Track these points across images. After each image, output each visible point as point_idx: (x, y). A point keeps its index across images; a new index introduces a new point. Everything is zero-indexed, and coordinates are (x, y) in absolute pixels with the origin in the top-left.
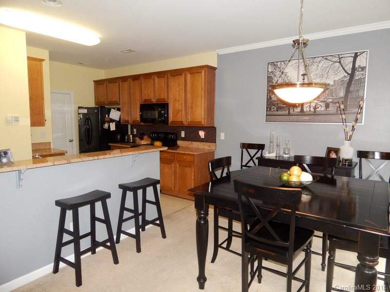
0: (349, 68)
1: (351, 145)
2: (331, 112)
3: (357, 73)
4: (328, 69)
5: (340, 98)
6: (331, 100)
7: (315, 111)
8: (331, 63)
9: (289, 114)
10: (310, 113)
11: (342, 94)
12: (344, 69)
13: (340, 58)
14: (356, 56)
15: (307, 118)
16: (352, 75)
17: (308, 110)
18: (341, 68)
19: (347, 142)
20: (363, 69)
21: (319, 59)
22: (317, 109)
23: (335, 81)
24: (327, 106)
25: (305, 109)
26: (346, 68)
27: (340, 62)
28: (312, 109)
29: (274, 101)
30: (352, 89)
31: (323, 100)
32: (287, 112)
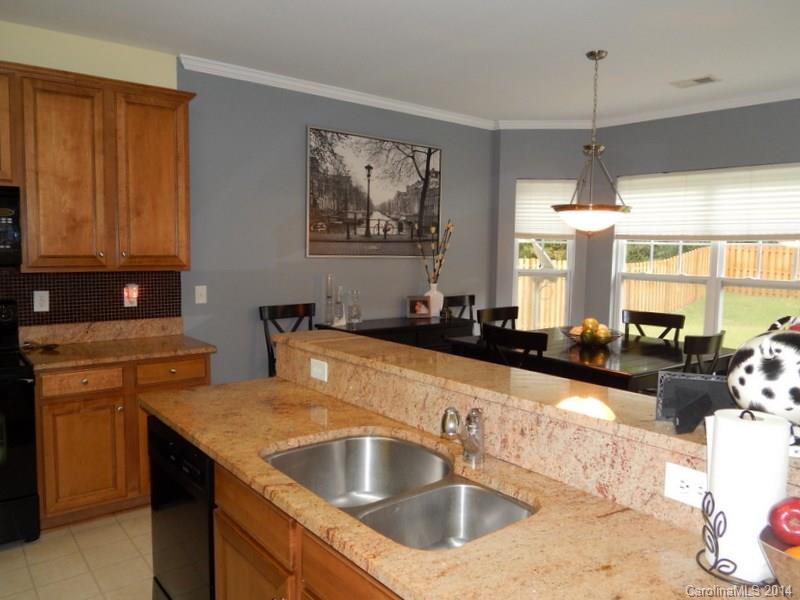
0: (423, 167)
1: (438, 289)
2: (405, 238)
3: (432, 180)
4: (400, 166)
5: (415, 215)
6: (404, 218)
7: (385, 235)
8: (403, 156)
9: (349, 240)
10: (379, 237)
11: (416, 210)
12: (417, 169)
13: (414, 151)
14: (429, 155)
15: (373, 247)
16: (426, 181)
17: (376, 232)
18: (414, 168)
19: (434, 286)
20: (438, 174)
21: (389, 145)
22: (389, 233)
23: (408, 187)
24: (400, 229)
25: (372, 232)
26: (420, 169)
27: (413, 157)
28: (382, 232)
29: (322, 211)
30: (426, 203)
31: (393, 216)
32: (345, 235)
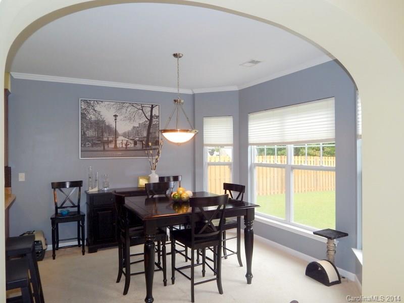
0: (148, 114)
1: (156, 173)
2: (138, 148)
3: (154, 120)
4: (134, 114)
5: (144, 137)
6: (137, 139)
7: (126, 147)
8: (136, 109)
9: (104, 150)
11: (145, 134)
12: (145, 115)
13: (142, 107)
14: (152, 107)
15: (120, 153)
16: (151, 121)
17: (121, 146)
18: (143, 115)
19: (153, 171)
20: (158, 117)
21: (127, 105)
22: (128, 146)
23: (139, 124)
24: (135, 143)
25: (118, 145)
26: (147, 115)
27: (142, 110)
28: (124, 146)
29: (89, 137)
30: (151, 131)
31: (131, 138)
32: (102, 148)
